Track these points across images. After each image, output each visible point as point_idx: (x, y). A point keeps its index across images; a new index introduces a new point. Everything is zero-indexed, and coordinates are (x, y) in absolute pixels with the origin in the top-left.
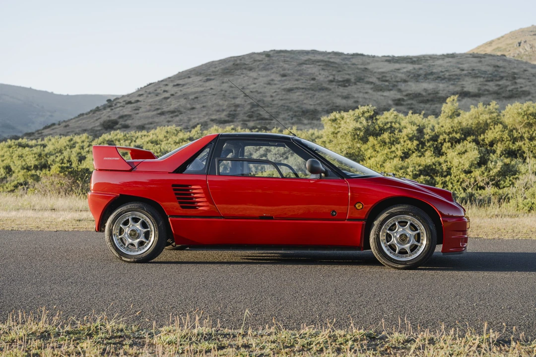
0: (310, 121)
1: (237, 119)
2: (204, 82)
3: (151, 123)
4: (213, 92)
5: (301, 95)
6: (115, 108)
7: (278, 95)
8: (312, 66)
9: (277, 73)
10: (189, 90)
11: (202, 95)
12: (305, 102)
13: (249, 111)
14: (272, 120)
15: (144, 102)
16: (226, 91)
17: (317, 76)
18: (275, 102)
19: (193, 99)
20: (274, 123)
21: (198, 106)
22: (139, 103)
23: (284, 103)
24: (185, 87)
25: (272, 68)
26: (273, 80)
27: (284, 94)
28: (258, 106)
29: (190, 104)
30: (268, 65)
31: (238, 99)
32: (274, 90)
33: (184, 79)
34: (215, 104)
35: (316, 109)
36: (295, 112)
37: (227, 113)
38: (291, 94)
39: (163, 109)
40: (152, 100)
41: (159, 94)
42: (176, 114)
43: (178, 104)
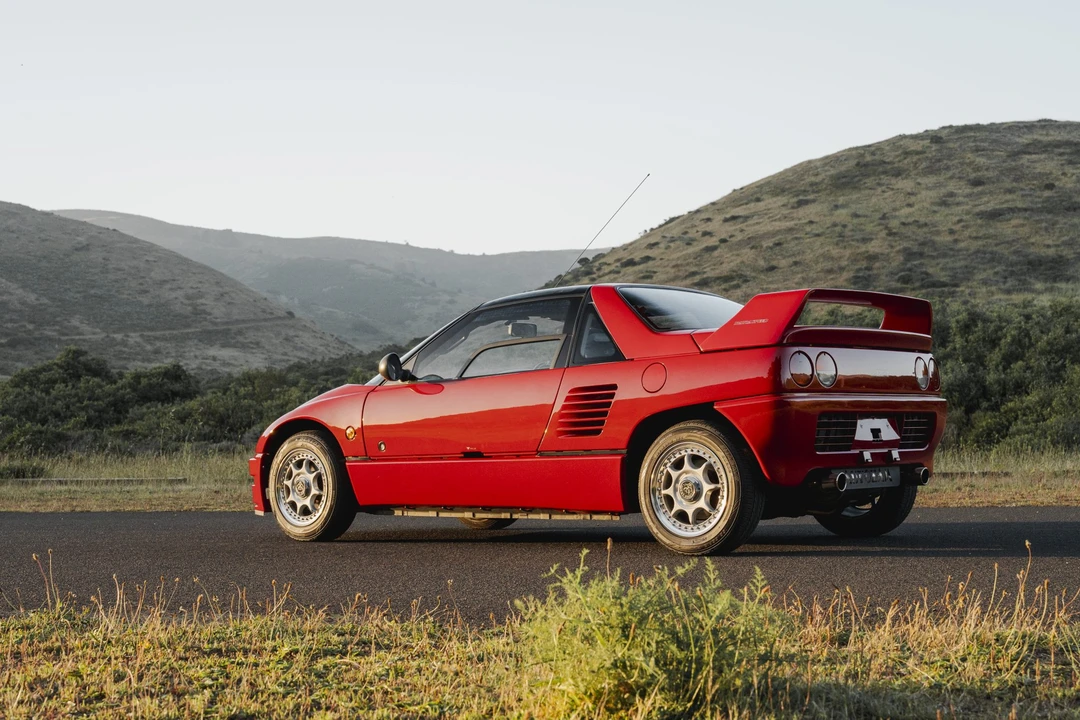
0: (1048, 285)
2: (793, 208)
4: (815, 229)
5: (1023, 225)
6: (599, 277)
7: (966, 227)
8: (1043, 156)
9: (960, 178)
10: (767, 226)
11: (789, 237)
12: (1032, 240)
13: (902, 267)
14: (957, 285)
15: (661, 259)
16: (844, 226)
17: (1058, 179)
18: (962, 245)
19: (771, 248)
20: (963, 292)
21: (783, 263)
22: (650, 263)
23: (984, 246)
24: (750, 222)
25: (948, 168)
26: (952, 195)
27: (981, 226)
28: (921, 255)
29: (764, 258)
30: (939, 161)
31: (873, 243)
32: (958, 218)
33: (747, 204)
34: (823, 255)
35: (1061, 257)
36: (1012, 265)
37: (852, 274)
38: (999, 224)
39: (705, 273)
40: (679, 254)
41: (693, 240)
42: (735, 282)
43: (738, 261)
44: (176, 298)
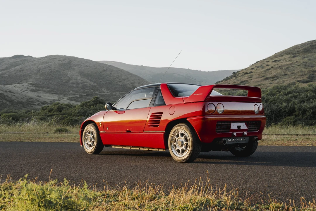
1: (315, 80)
2: (292, 58)
3: (260, 85)
4: (298, 64)
6: (238, 77)
10: (284, 63)
11: (291, 66)
15: (255, 72)
16: (306, 63)
19: (285, 69)
21: (289, 73)
22: (252, 73)
24: (280, 62)
29: (284, 72)
33: (279, 57)
34: (300, 71)
37: (308, 76)
39: (267, 76)
40: (260, 71)
41: (264, 67)
42: (275, 78)
43: (276, 73)
44: (128, 83)
